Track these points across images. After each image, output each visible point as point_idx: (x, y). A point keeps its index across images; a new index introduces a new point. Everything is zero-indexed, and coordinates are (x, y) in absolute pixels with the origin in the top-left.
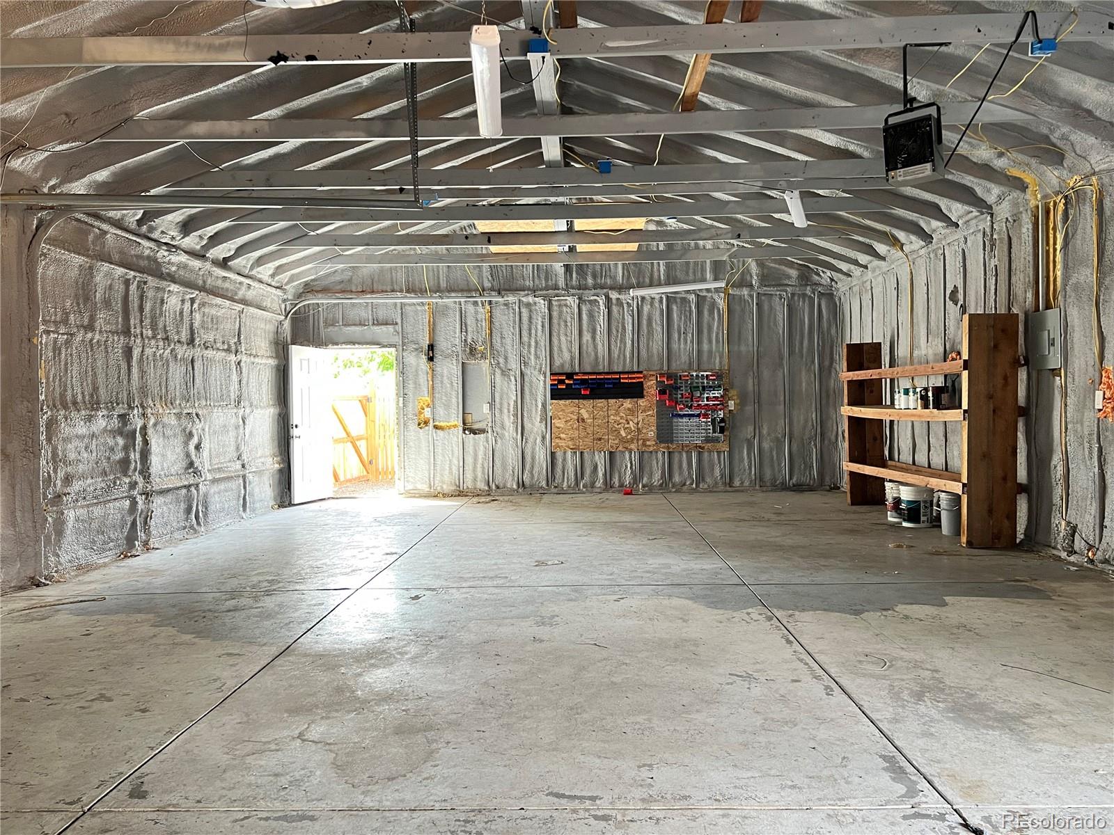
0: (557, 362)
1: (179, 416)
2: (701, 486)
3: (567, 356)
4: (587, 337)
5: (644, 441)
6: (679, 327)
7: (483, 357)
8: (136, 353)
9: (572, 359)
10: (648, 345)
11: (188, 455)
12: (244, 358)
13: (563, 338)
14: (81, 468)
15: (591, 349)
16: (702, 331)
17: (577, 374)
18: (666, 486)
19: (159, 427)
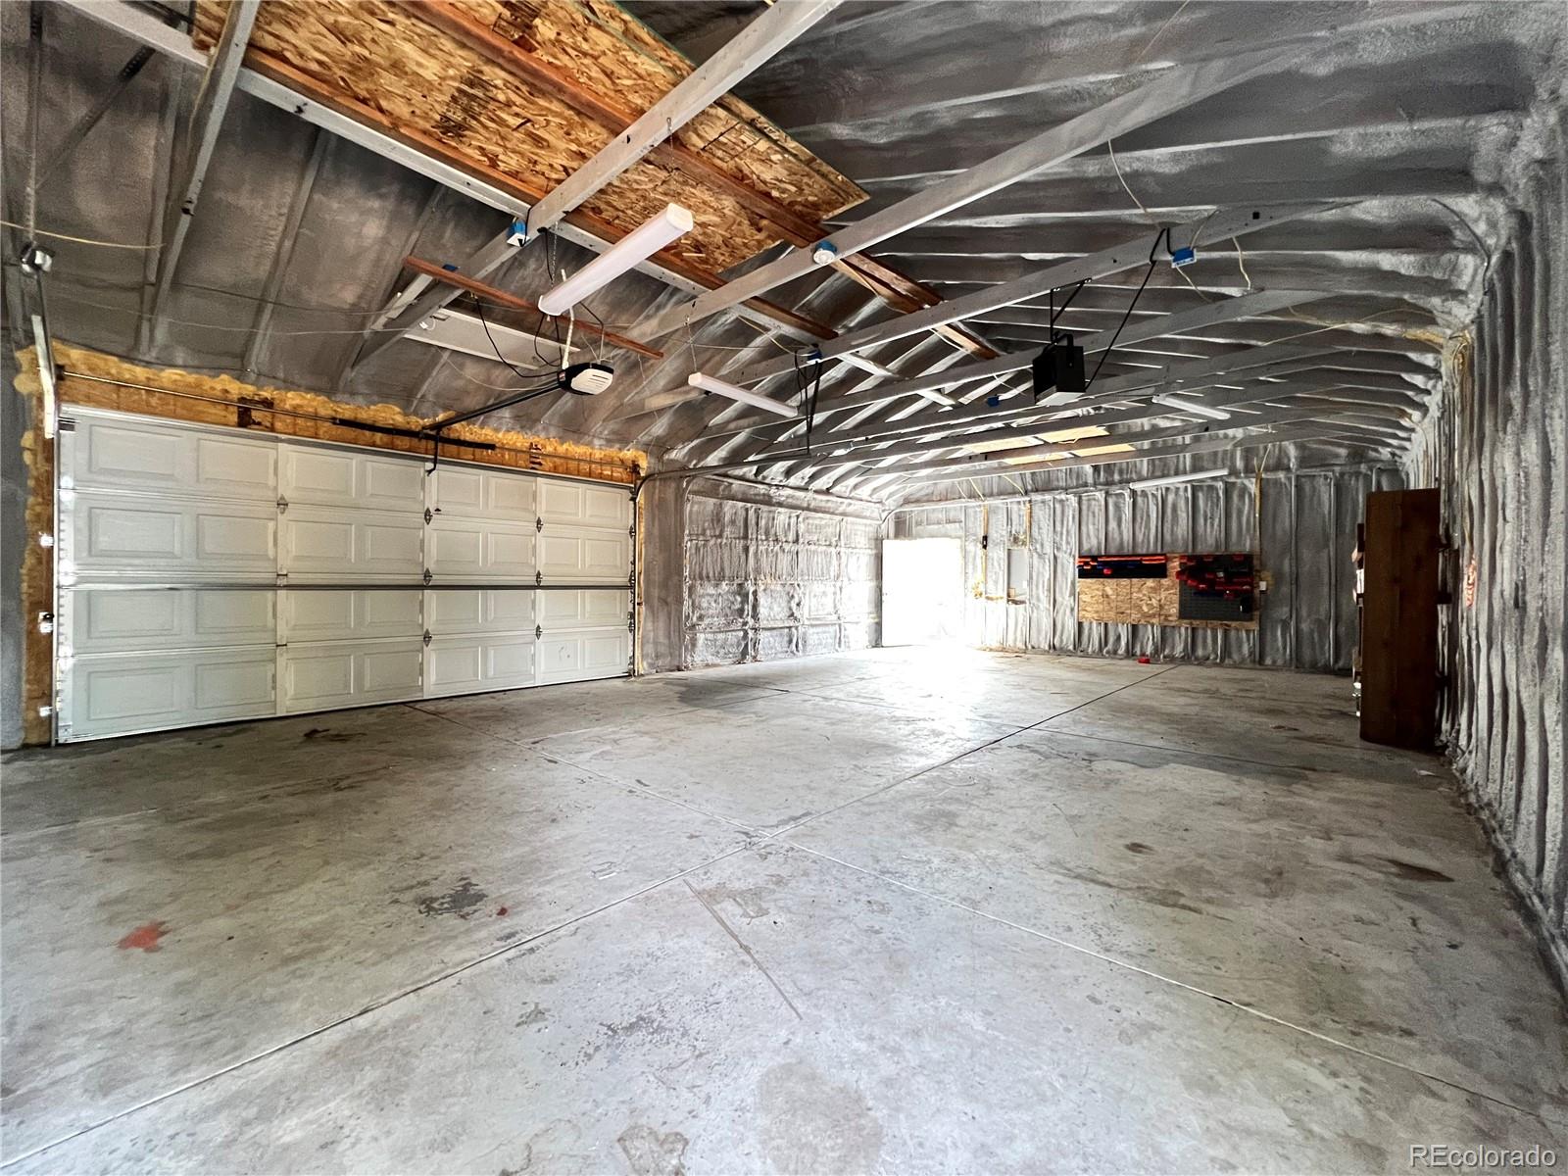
0: (1086, 547)
1: (783, 585)
2: (1227, 661)
3: (1094, 542)
4: (1113, 525)
5: (1166, 616)
6: (1205, 512)
7: (1024, 543)
8: (752, 550)
9: (1099, 543)
10: (1172, 531)
11: (790, 609)
12: (843, 550)
13: (1091, 527)
14: (711, 612)
15: (1116, 535)
16: (1231, 517)
17: (1101, 556)
18: (1189, 658)
19: (768, 592)
